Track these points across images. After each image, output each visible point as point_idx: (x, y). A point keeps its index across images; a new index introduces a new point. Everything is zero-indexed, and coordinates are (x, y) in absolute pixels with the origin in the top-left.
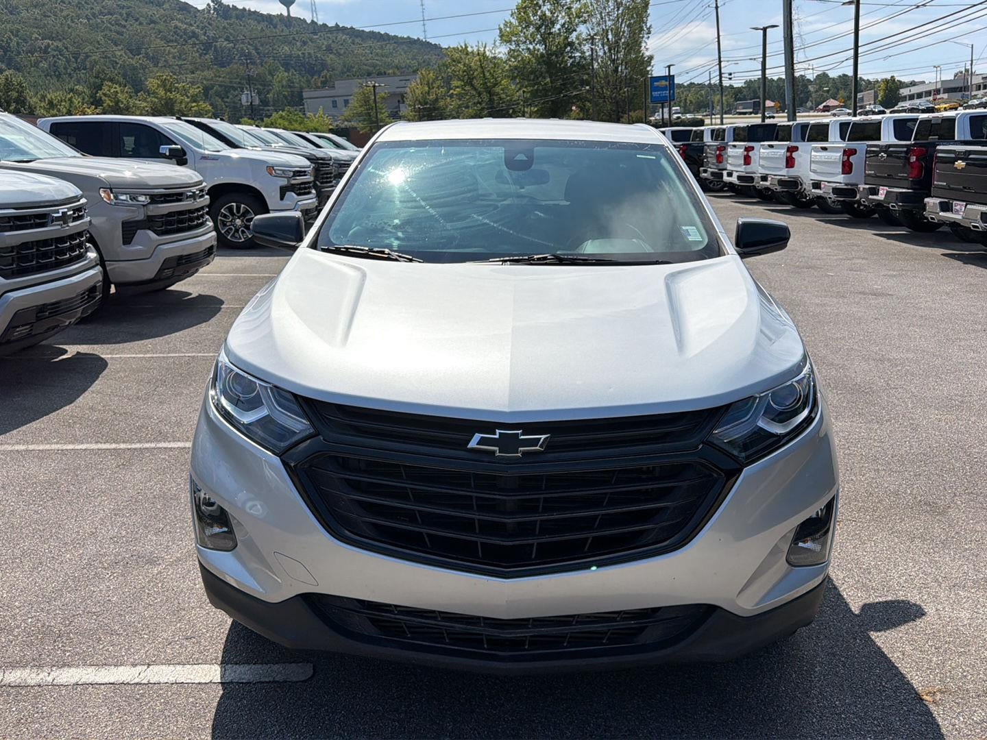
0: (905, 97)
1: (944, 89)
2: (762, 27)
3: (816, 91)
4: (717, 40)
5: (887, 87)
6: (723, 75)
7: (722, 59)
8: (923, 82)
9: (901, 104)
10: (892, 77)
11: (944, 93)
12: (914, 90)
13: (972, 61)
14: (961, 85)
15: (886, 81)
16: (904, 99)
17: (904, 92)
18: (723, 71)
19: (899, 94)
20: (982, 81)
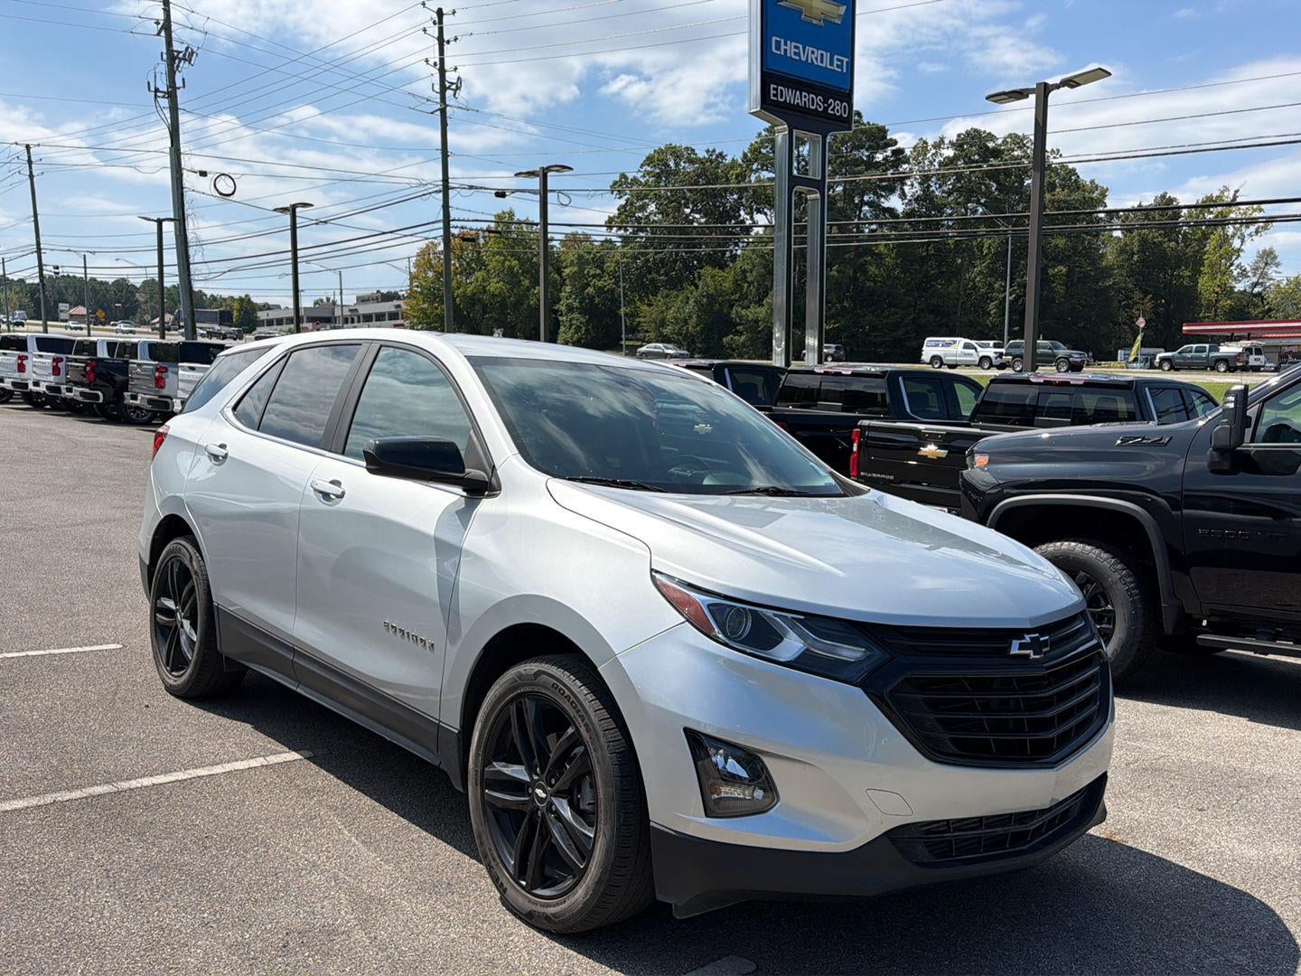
0: (263, 321)
1: (308, 318)
2: (155, 219)
3: (146, 302)
4: (33, 219)
5: (241, 307)
6: (44, 268)
7: (42, 246)
8: (278, 307)
9: (259, 329)
10: (246, 296)
11: (308, 322)
12: (273, 315)
13: (341, 290)
14: (326, 315)
15: (241, 299)
16: (261, 323)
17: (262, 315)
18: (44, 262)
19: (256, 317)
20: (349, 314)
